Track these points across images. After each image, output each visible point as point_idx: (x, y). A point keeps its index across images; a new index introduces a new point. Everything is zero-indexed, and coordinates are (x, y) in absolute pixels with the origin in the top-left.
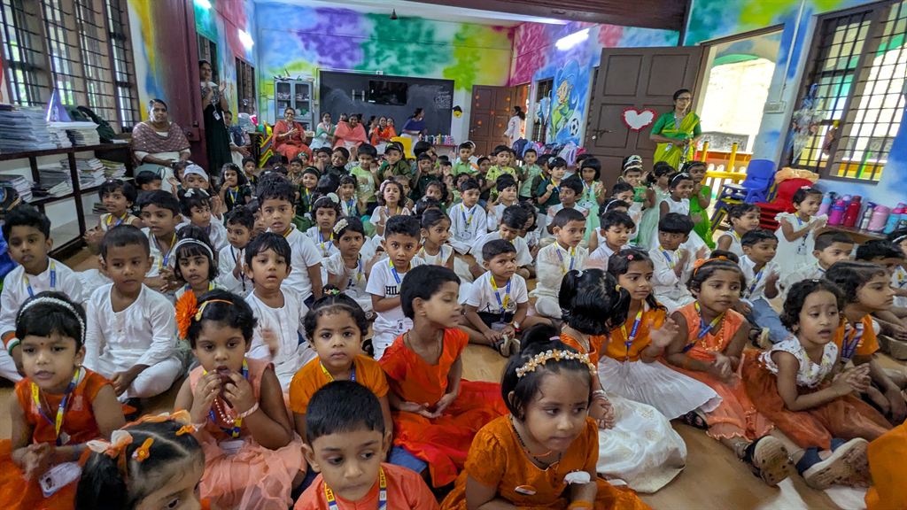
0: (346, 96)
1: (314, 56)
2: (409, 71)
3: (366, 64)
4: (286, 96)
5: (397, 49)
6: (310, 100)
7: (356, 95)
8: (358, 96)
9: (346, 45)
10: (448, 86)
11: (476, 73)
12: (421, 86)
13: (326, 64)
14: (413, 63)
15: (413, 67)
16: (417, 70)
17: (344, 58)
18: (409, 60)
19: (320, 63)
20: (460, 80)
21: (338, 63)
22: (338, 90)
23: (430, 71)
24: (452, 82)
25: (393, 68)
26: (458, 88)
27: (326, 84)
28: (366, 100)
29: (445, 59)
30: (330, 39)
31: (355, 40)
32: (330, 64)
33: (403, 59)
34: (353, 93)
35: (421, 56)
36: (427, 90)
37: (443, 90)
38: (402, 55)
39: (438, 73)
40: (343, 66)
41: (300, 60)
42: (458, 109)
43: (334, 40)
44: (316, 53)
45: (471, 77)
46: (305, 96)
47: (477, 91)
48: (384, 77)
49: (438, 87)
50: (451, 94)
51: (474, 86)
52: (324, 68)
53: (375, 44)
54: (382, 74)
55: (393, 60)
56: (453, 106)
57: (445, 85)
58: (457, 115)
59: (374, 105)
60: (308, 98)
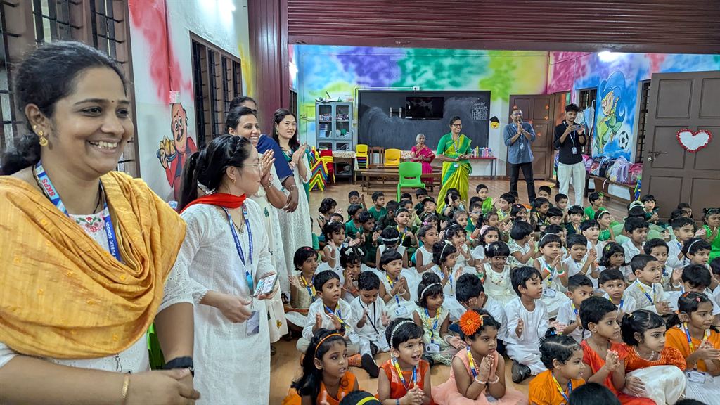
0: (383, 113)
1: (353, 77)
2: (445, 85)
3: (403, 81)
4: (327, 117)
5: (433, 63)
6: (350, 120)
7: (393, 112)
8: (395, 113)
9: (384, 64)
10: (485, 97)
11: (512, 82)
12: (456, 99)
13: (364, 83)
14: (449, 77)
15: (449, 80)
16: (453, 84)
17: (382, 77)
18: (445, 74)
19: (359, 83)
20: (497, 90)
21: (376, 82)
22: (376, 108)
23: (467, 84)
24: (488, 94)
25: (429, 83)
26: (494, 99)
27: (363, 103)
28: (403, 117)
29: (481, 70)
30: (368, 59)
31: (392, 59)
32: (368, 84)
33: (440, 74)
34: (391, 111)
35: (457, 70)
36: (463, 102)
37: (478, 102)
38: (438, 70)
39: (474, 84)
40: (383, 85)
41: (340, 81)
42: (495, 119)
43: (373, 59)
44: (355, 74)
45: (507, 87)
46: (345, 116)
47: (516, 101)
48: (421, 92)
49: (472, 101)
50: (488, 105)
51: (511, 96)
52: (362, 88)
53: (412, 60)
54: (418, 89)
55: (429, 75)
56: (491, 117)
57: (481, 96)
58: (495, 126)
59: (411, 122)
60: (348, 118)
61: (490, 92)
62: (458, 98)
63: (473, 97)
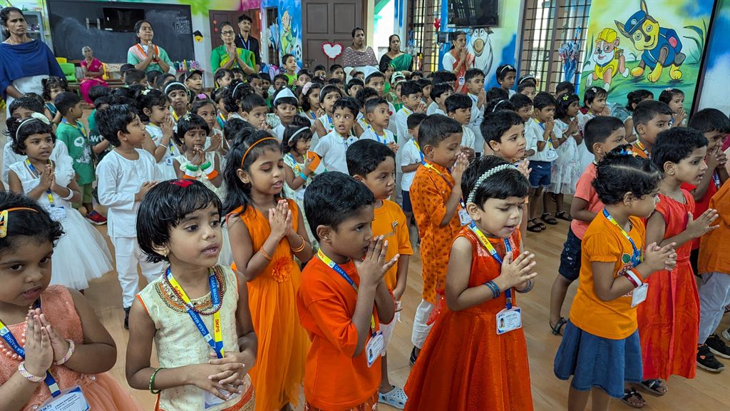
0: (79, 24)
6: (41, 31)
7: (90, 24)
8: (93, 24)
10: (185, 11)
12: (156, 12)
20: (196, 5)
22: (70, 19)
24: (188, 8)
26: (195, 13)
27: (53, 13)
28: (103, 28)
34: (88, 22)
36: (165, 15)
37: (179, 15)
42: (198, 33)
45: (206, 2)
46: (33, 27)
47: (213, 15)
48: (118, 3)
49: (175, 13)
50: (190, 19)
51: (210, 11)
54: (115, 1)
56: (194, 32)
57: (182, 10)
58: (199, 40)
59: (112, 34)
60: (38, 29)
61: (189, 6)
62: (158, 11)
63: (173, 10)
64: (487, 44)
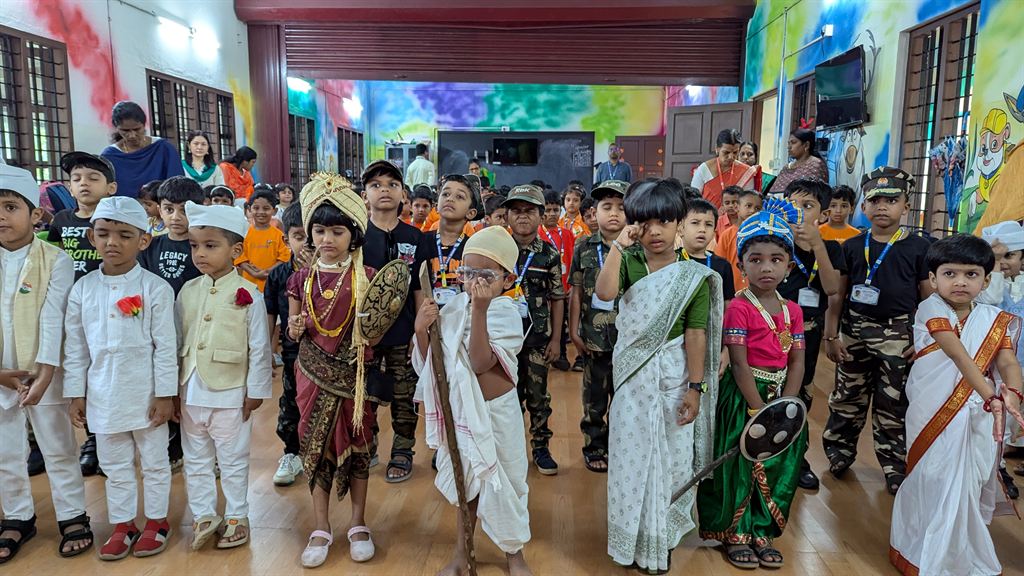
1: (432, 115)
2: (540, 125)
3: (491, 120)
5: (525, 99)
9: (467, 100)
10: (588, 139)
11: (621, 121)
12: (553, 142)
13: (445, 122)
14: (545, 115)
15: (545, 119)
16: (550, 123)
17: (466, 115)
18: (540, 111)
19: (439, 122)
20: (602, 131)
21: (458, 121)
22: (459, 152)
23: (565, 123)
24: (591, 135)
25: (521, 122)
26: (600, 141)
27: (445, 146)
28: (490, 162)
29: (582, 107)
30: (449, 95)
31: (477, 94)
32: (449, 123)
33: (534, 112)
35: (554, 106)
36: (562, 145)
37: (580, 145)
38: (532, 107)
39: (575, 124)
40: (464, 124)
41: (417, 120)
43: (454, 95)
44: (434, 112)
45: (614, 127)
47: (620, 141)
48: (511, 133)
49: (573, 144)
50: (592, 148)
51: (617, 137)
52: (443, 128)
53: (500, 96)
54: (508, 130)
55: (521, 113)
56: (595, 163)
57: (584, 138)
59: (500, 168)
61: (593, 133)
62: (555, 140)
63: (574, 138)
64: (860, 153)
